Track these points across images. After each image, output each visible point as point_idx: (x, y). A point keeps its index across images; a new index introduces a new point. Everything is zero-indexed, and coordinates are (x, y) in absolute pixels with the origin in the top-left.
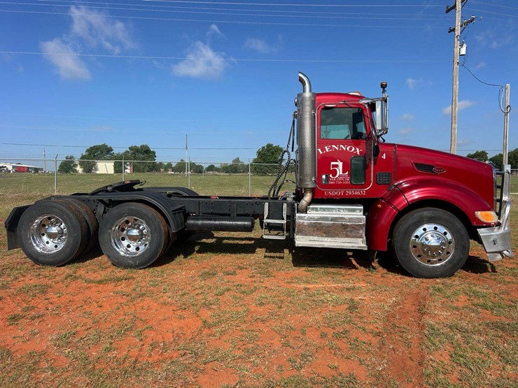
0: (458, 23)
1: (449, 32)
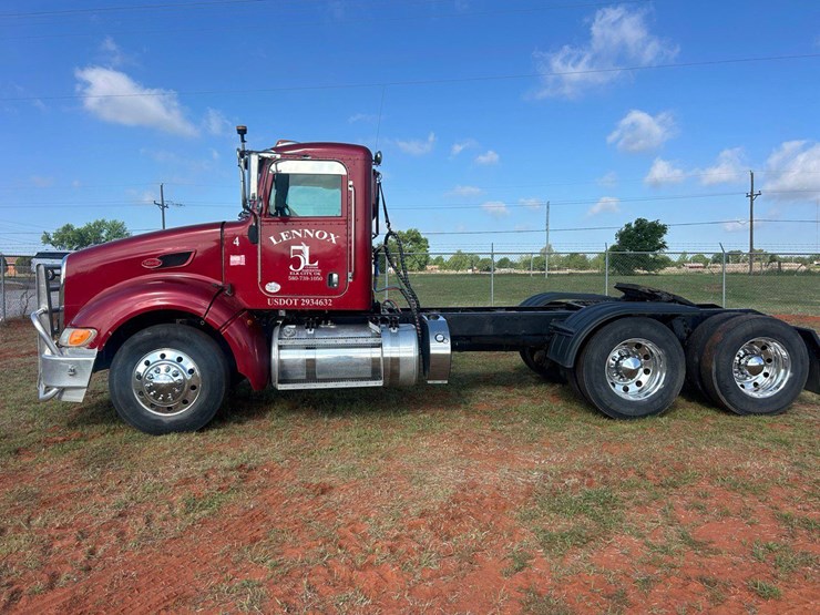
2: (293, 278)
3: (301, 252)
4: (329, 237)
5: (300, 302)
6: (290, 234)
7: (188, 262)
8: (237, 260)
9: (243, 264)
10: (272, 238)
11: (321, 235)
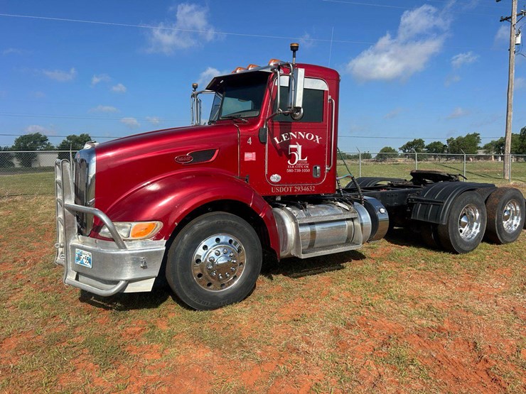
0: (515, 13)
1: (501, 21)
2: (290, 171)
3: (295, 150)
4: (315, 138)
5: (293, 189)
6: (289, 136)
7: (213, 158)
8: (250, 156)
9: (254, 159)
10: (276, 139)
11: (310, 137)
